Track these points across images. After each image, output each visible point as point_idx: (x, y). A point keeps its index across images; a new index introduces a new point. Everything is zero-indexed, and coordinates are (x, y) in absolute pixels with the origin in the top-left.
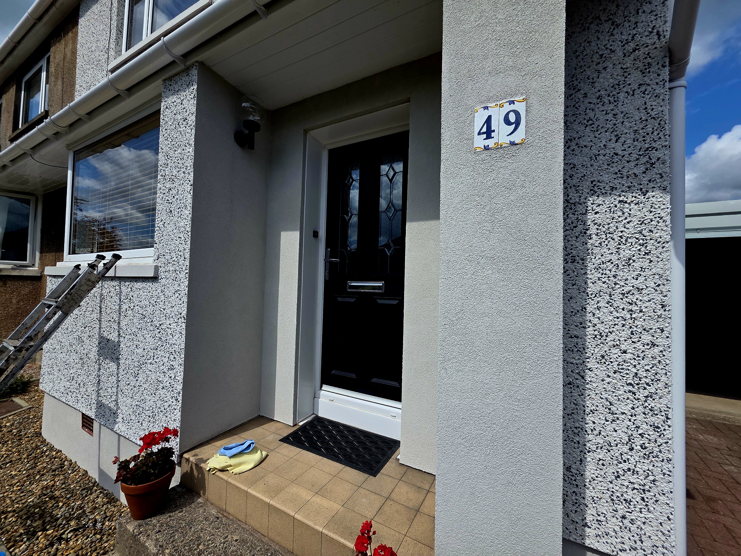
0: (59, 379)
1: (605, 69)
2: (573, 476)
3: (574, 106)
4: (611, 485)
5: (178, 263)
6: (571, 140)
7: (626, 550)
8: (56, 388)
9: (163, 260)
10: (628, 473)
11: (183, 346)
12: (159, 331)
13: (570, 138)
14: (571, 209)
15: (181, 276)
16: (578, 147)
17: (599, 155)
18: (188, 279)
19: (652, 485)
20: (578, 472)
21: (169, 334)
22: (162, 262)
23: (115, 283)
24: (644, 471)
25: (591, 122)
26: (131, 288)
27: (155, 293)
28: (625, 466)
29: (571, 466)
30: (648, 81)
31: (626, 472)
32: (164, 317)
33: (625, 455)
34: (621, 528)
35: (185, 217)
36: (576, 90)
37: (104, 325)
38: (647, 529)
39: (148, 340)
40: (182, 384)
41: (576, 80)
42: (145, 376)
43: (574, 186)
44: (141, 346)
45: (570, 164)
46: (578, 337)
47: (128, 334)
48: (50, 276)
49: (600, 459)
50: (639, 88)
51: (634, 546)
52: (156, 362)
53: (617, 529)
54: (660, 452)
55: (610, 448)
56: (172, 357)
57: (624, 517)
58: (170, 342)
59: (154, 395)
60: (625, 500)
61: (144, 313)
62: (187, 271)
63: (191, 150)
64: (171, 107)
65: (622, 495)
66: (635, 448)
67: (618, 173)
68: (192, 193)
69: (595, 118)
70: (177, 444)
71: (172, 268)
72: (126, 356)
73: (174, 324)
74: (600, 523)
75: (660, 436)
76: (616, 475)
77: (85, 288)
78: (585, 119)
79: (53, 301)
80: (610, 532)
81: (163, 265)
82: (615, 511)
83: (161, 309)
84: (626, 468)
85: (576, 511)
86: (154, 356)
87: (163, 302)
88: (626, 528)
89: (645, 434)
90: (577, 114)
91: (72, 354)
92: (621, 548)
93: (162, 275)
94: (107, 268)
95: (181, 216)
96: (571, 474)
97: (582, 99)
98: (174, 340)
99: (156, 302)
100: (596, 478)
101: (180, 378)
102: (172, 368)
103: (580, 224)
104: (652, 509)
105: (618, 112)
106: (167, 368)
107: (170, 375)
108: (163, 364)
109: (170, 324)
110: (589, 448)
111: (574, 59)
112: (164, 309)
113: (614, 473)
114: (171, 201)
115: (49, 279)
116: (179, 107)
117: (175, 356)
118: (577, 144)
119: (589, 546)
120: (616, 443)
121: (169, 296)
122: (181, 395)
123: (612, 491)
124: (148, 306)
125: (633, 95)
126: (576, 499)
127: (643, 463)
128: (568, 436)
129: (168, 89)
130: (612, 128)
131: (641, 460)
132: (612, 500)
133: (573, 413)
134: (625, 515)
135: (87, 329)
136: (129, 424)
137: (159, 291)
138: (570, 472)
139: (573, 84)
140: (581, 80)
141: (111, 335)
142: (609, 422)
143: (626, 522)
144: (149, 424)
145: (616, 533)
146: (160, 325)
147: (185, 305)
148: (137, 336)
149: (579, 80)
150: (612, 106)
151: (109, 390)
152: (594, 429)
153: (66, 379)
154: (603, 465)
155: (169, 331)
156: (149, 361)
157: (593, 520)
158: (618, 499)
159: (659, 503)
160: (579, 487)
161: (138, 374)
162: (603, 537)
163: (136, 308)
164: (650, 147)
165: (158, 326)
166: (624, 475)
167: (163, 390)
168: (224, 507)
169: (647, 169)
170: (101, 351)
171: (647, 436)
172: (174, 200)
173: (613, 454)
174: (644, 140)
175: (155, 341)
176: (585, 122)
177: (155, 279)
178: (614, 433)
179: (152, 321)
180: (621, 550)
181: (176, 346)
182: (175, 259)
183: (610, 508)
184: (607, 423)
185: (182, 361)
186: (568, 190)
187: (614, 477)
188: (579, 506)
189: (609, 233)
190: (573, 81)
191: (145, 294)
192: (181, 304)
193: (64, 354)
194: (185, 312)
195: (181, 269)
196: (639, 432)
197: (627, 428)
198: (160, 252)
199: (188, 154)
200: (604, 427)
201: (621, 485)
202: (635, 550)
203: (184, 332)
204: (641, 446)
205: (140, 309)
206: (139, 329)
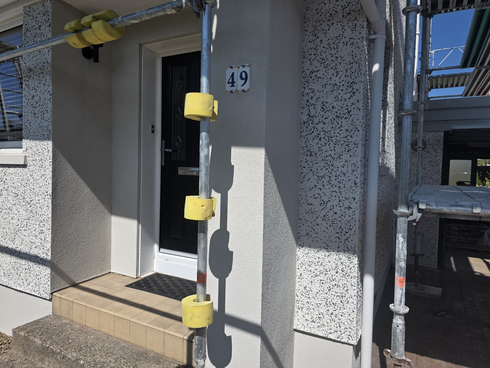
1: (332, 24)
2: (307, 292)
3: (315, 48)
4: (326, 295)
5: (43, 154)
6: (312, 72)
7: (332, 333)
9: (31, 151)
10: (335, 287)
11: (50, 215)
12: (30, 205)
13: (312, 71)
14: (311, 120)
15: (46, 164)
16: (316, 78)
17: (327, 84)
18: (51, 166)
19: (346, 293)
20: (310, 289)
21: (38, 208)
22: (30, 153)
24: (343, 285)
25: (324, 61)
26: (4, 173)
27: (25, 177)
28: (333, 283)
29: (306, 287)
30: (354, 37)
31: (334, 286)
32: (34, 195)
33: (334, 276)
34: (330, 320)
35: (47, 119)
36: (316, 37)
38: (343, 319)
39: (21, 213)
40: (50, 243)
41: (317, 30)
42: (21, 239)
43: (313, 104)
44: (15, 217)
45: (311, 89)
46: (312, 204)
47: (4, 209)
49: (321, 280)
50: (350, 41)
51: (336, 330)
52: (29, 229)
53: (329, 321)
54: (351, 272)
55: (326, 273)
56: (42, 224)
57: (332, 314)
58: (40, 213)
60: (333, 303)
61: (17, 192)
62: (51, 160)
63: (49, 67)
64: (31, 30)
65: (332, 301)
66: (339, 271)
67: (337, 97)
68: (51, 101)
69: (326, 58)
70: (49, 286)
71: (38, 158)
72: (4, 226)
73: (42, 200)
74: (320, 319)
75: (351, 263)
76: (329, 289)
78: (320, 58)
80: (325, 324)
81: (31, 155)
82: (328, 311)
83: (31, 189)
84: (334, 284)
85: (308, 314)
86: (27, 225)
87: (32, 183)
88: (333, 320)
89: (343, 263)
90: (316, 54)
92: (330, 332)
93: (30, 163)
95: (44, 118)
96: (307, 291)
97: (319, 44)
98: (42, 212)
99: (26, 184)
100: (319, 292)
101: (49, 239)
102: (42, 232)
103: (316, 131)
104: (346, 307)
105: (338, 55)
106: (38, 232)
107: (41, 238)
108: (35, 230)
109: (39, 200)
110: (316, 274)
111: (316, 14)
112: (33, 189)
113: (328, 288)
114: (35, 106)
116: (38, 32)
117: (45, 223)
118: (316, 76)
119: (314, 333)
120: (329, 269)
121: (37, 179)
122: (50, 251)
123: (327, 299)
124: (20, 187)
125: (347, 45)
126: (309, 306)
127: (343, 280)
128: (306, 268)
129: (28, 15)
130: (335, 66)
131: (341, 279)
132: (327, 304)
133: (308, 253)
134: (333, 312)
136: (9, 277)
137: (28, 175)
138: (306, 289)
139: (315, 33)
140: (320, 30)
142: (327, 257)
143: (333, 316)
144: (26, 274)
145: (328, 324)
146: (31, 201)
147: (51, 185)
148: (11, 210)
149: (318, 30)
150: (335, 51)
152: (319, 262)
154: (323, 283)
155: (39, 205)
156: (23, 229)
157: (317, 318)
158: (330, 303)
159: (349, 303)
160: (310, 298)
161: (14, 239)
162: (321, 327)
163: (10, 189)
164: (353, 82)
165: (29, 202)
166: (333, 288)
167: (36, 249)
168: (85, 323)
169: (351, 96)
171: (344, 264)
172: (37, 105)
173: (328, 276)
174: (351, 77)
175: (28, 213)
176: (321, 60)
177: (24, 166)
178: (329, 263)
179: (24, 198)
180: (329, 333)
181: (44, 216)
182: (40, 150)
183: (325, 309)
184: (326, 257)
185: (50, 227)
186: (309, 107)
187: (328, 290)
188: (310, 310)
189: (330, 137)
190: (315, 30)
191: (17, 177)
192: (47, 185)
194: (50, 191)
195: (45, 159)
196: (341, 262)
197: (335, 260)
198: (28, 146)
199: (47, 70)
200: (324, 260)
201: (331, 294)
202: (336, 332)
203: (50, 206)
204: (342, 270)
205: (13, 189)
206: (14, 204)
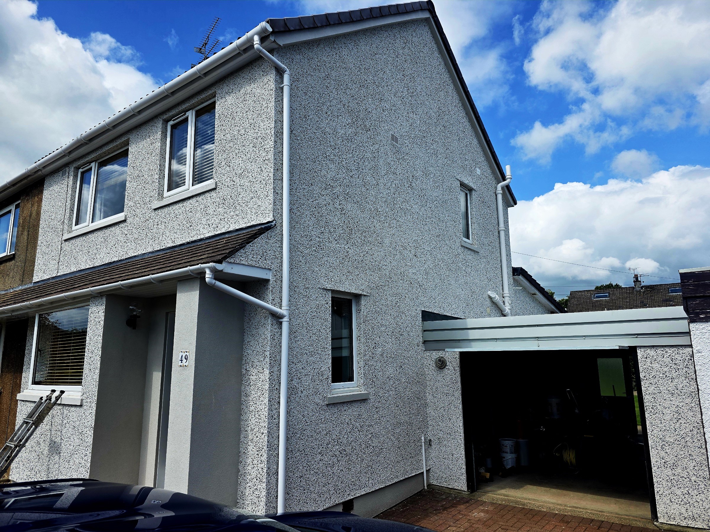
0: (23, 471)
1: (257, 314)
5: (92, 398)
8: (21, 477)
9: (85, 395)
11: (92, 443)
12: (81, 435)
14: (247, 373)
15: (93, 405)
16: (250, 346)
17: (254, 351)
18: (96, 407)
21: (86, 437)
22: (85, 397)
23: (60, 407)
26: (69, 411)
27: (80, 414)
32: (84, 428)
35: (97, 373)
37: (53, 433)
39: (75, 441)
43: (248, 363)
44: (72, 444)
46: (247, 431)
47: (66, 438)
48: (20, 400)
50: (264, 325)
52: (79, 453)
56: (86, 449)
58: (86, 441)
59: (77, 471)
61: (75, 425)
62: (96, 403)
63: (101, 338)
64: (93, 313)
67: (258, 359)
68: (100, 362)
71: (89, 401)
72: (64, 451)
73: (88, 431)
77: (46, 412)
79: (31, 420)
81: (85, 399)
83: (83, 423)
86: (78, 450)
87: (84, 419)
90: (250, 331)
91: (32, 453)
93: (85, 404)
94: (57, 398)
95: (95, 373)
97: (251, 325)
98: (88, 440)
99: (80, 419)
101: (89, 460)
102: (86, 455)
103: (249, 380)
105: (259, 333)
106: (84, 455)
107: (85, 459)
108: (82, 453)
109: (86, 431)
115: (19, 402)
116: (97, 315)
117: (88, 448)
121: (87, 416)
124: (77, 421)
125: (262, 327)
130: (258, 339)
135: (43, 436)
137: (82, 413)
141: (57, 439)
146: (82, 432)
147: (94, 420)
148: (70, 438)
149: (251, 316)
151: (54, 473)
153: (28, 470)
155: (86, 435)
156: (76, 453)
163: (71, 423)
164: (265, 350)
169: (264, 359)
170: (50, 449)
172: (92, 363)
174: (264, 347)
175: (79, 441)
176: (252, 335)
177: (81, 406)
179: (78, 430)
181: (88, 443)
182: (91, 395)
184: (252, 469)
185: (91, 451)
186: (246, 364)
189: (255, 385)
191: (76, 414)
192: (92, 420)
193: (27, 454)
194: (93, 425)
195: (93, 401)
197: (256, 470)
198: (84, 389)
199: (100, 341)
203: (92, 435)
205: (73, 423)
206: (72, 434)
